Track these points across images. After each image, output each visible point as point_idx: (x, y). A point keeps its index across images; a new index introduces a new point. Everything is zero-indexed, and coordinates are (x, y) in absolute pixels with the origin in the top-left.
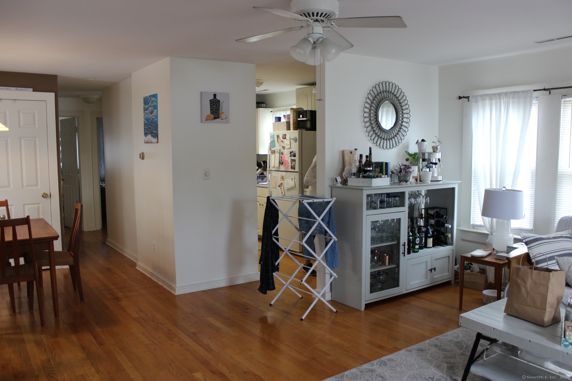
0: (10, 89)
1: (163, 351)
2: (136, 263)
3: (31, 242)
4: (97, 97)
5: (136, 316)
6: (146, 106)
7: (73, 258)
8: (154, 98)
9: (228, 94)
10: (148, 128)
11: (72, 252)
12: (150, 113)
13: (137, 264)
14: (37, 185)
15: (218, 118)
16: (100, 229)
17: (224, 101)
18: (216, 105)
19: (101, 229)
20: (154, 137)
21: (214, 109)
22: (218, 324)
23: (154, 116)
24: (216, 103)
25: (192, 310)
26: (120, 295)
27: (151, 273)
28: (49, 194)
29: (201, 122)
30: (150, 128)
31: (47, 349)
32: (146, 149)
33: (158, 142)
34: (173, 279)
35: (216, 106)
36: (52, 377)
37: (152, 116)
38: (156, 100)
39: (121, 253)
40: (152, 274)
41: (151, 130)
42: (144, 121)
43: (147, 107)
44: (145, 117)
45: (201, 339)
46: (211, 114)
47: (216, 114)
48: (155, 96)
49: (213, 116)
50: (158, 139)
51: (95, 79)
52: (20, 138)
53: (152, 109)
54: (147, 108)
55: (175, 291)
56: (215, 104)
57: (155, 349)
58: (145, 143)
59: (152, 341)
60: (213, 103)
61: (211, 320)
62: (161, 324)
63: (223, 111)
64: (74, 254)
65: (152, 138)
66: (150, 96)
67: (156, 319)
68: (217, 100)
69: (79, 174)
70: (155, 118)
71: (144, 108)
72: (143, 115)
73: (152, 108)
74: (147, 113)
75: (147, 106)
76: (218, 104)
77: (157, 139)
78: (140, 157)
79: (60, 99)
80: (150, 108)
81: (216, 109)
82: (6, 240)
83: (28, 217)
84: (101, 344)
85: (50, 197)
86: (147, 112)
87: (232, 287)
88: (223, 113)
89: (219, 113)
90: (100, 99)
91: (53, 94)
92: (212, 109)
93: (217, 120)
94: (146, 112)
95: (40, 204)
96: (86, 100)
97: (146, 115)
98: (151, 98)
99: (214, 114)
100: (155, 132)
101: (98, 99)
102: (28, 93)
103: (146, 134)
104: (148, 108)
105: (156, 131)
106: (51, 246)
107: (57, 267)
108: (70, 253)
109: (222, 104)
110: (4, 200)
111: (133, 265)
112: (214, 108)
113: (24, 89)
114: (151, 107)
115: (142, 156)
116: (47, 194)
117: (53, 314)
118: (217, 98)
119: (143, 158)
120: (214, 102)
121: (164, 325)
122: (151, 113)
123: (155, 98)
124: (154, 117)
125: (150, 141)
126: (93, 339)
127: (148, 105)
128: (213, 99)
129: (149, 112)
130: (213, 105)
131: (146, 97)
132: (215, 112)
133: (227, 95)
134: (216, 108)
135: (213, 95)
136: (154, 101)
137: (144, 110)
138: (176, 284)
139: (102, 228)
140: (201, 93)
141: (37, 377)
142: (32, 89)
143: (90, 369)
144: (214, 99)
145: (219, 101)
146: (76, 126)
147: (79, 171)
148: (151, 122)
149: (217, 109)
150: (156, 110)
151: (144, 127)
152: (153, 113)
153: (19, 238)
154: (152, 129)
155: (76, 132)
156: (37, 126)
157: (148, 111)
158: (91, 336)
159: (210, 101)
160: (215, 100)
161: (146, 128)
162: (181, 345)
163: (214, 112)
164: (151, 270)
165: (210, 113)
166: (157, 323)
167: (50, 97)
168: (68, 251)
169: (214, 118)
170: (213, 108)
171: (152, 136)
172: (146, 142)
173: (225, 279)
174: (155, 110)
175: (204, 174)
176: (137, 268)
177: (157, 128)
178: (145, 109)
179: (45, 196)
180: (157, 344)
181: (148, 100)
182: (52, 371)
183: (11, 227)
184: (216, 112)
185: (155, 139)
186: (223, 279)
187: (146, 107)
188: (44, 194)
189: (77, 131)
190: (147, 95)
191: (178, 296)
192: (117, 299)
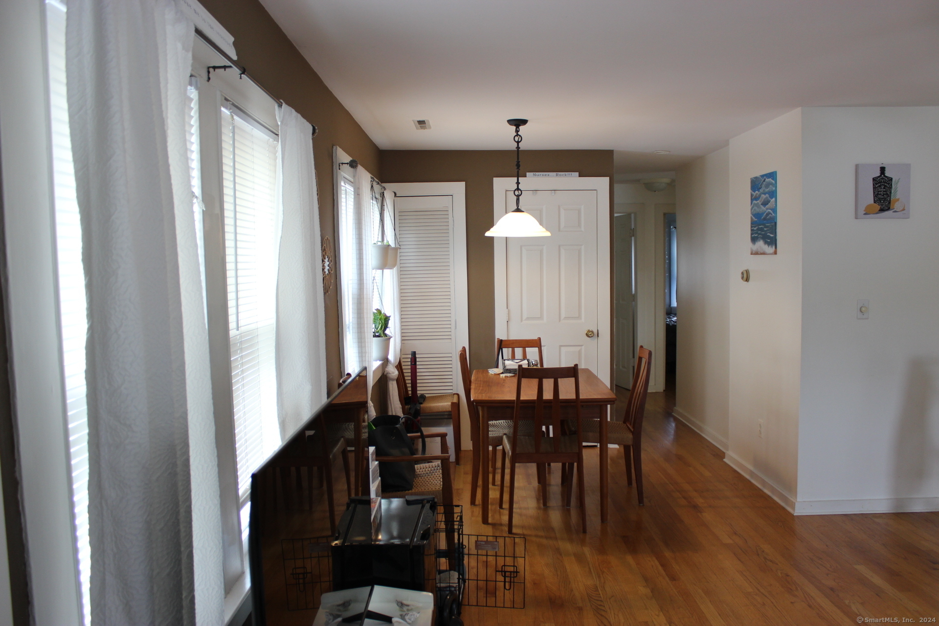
0: (548, 175)
1: (778, 609)
2: (724, 453)
3: (577, 404)
4: (666, 180)
5: (729, 541)
6: (754, 192)
7: (633, 434)
8: (770, 179)
9: (908, 166)
10: (758, 229)
11: (630, 425)
12: (762, 204)
13: (726, 454)
14: (579, 317)
15: (889, 209)
16: (662, 391)
17: (899, 179)
18: (885, 186)
19: (664, 391)
20: (769, 245)
21: (881, 194)
22: (877, 580)
23: (770, 209)
24: (885, 182)
25: (827, 546)
26: (700, 501)
27: (751, 471)
28: (595, 332)
29: (856, 218)
30: (762, 229)
31: (592, 570)
32: (753, 264)
33: (775, 253)
34: (792, 487)
35: (884, 188)
36: (602, 615)
37: (767, 209)
38: (773, 182)
39: (696, 432)
40: (752, 473)
41: (763, 233)
42: (751, 218)
43: (757, 194)
44: (752, 211)
45: (847, 602)
46: (875, 202)
47: (884, 202)
48: (773, 175)
49: (878, 207)
50: (776, 248)
51: (670, 152)
52: (559, 246)
53: (767, 198)
54: (757, 196)
55: (794, 509)
56: (883, 185)
57: (764, 604)
58: (752, 254)
59: (758, 590)
60: (879, 183)
61: (863, 569)
62: (771, 561)
63: (897, 198)
64: (633, 428)
65: (766, 246)
66: (762, 176)
67: (763, 551)
68: (886, 177)
69: (633, 303)
70: (772, 212)
71: (752, 195)
72: (749, 207)
73: (767, 195)
74: (757, 205)
75: (757, 192)
76: (888, 184)
77: (774, 247)
78: (742, 278)
79: (617, 187)
80: (763, 195)
81: (884, 194)
82: (544, 398)
83: (576, 365)
84: (673, 578)
85: (598, 336)
86: (758, 203)
87: (899, 516)
88: (898, 200)
89: (890, 200)
90: (672, 185)
91: (606, 180)
92: (878, 194)
93: (886, 213)
94: (755, 202)
95: (583, 347)
96: (650, 187)
97: (755, 208)
98: (765, 180)
99: (880, 202)
100: (772, 236)
101: (668, 184)
102: (572, 180)
103: (754, 240)
104: (760, 196)
105: (772, 234)
106: (603, 414)
107: (610, 446)
108: (627, 426)
109: (897, 184)
110: (536, 338)
111: (720, 455)
112: (881, 191)
113: (566, 173)
114: (765, 194)
115: (746, 276)
116: (592, 332)
117: (599, 517)
118: (886, 175)
119: (747, 280)
120: (881, 182)
121: (777, 564)
122: (765, 203)
123: (773, 179)
124: (770, 211)
125: (762, 252)
126: (660, 568)
127: (759, 191)
128: (879, 177)
129: (760, 203)
130: (880, 186)
131: (756, 178)
132: (882, 198)
133: (906, 168)
134: (884, 191)
135: (879, 169)
136: (772, 184)
137: (752, 200)
138: (796, 498)
139: (664, 389)
140: (857, 166)
141: (580, 609)
142: (577, 174)
143: (658, 616)
144: (881, 176)
145: (891, 179)
146: (633, 227)
147: (634, 298)
148: (765, 219)
149: (887, 194)
150: (774, 199)
151: (751, 227)
152: (768, 204)
153: (562, 396)
154: (767, 230)
155: (631, 237)
156: (583, 229)
157: (758, 201)
158: (657, 563)
159: (874, 179)
160: (882, 179)
161: (755, 229)
162: (810, 606)
163: (880, 199)
164: (751, 467)
165: (872, 202)
166: (765, 558)
167: (603, 183)
168: (624, 422)
169: (879, 210)
170: (879, 192)
171: (766, 243)
172: (754, 252)
173: (888, 499)
174: (772, 198)
175: (859, 309)
176: (725, 460)
177: (776, 229)
178: (753, 198)
179: (590, 334)
180: (766, 596)
181: (759, 183)
182: (601, 605)
183: (552, 380)
184: (885, 199)
185: (772, 247)
186: (883, 499)
187: (755, 194)
188: (589, 331)
189: (633, 236)
190: (758, 173)
191: (798, 517)
192: (695, 507)
